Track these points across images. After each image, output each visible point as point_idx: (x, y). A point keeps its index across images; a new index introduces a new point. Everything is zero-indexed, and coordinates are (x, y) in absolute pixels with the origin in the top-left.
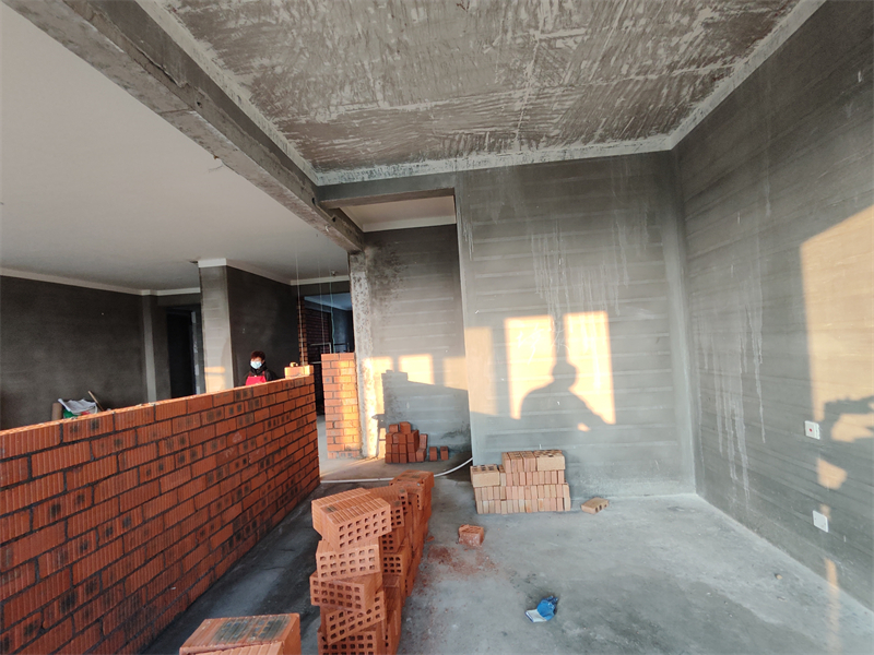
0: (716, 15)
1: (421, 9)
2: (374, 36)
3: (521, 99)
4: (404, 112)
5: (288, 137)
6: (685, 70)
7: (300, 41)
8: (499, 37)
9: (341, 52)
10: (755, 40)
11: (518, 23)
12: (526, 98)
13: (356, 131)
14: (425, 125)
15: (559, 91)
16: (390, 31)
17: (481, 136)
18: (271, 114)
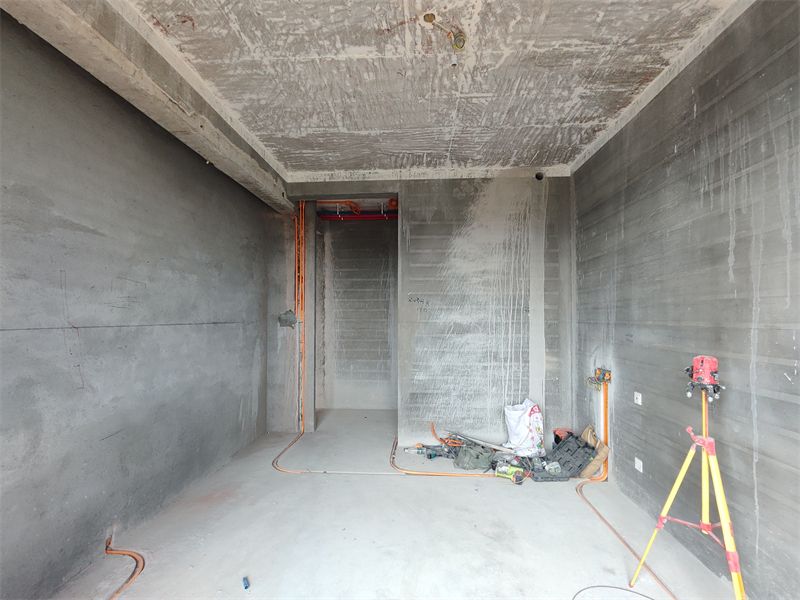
0: (588, 92)
1: (371, 74)
2: (336, 87)
3: (450, 133)
4: (358, 135)
5: (266, 146)
6: (571, 124)
7: (281, 85)
8: (429, 94)
9: (311, 94)
10: (619, 108)
11: (442, 86)
12: (453, 132)
13: (320, 145)
14: (376, 145)
15: (478, 130)
16: (349, 84)
17: (419, 156)
18: (253, 129)
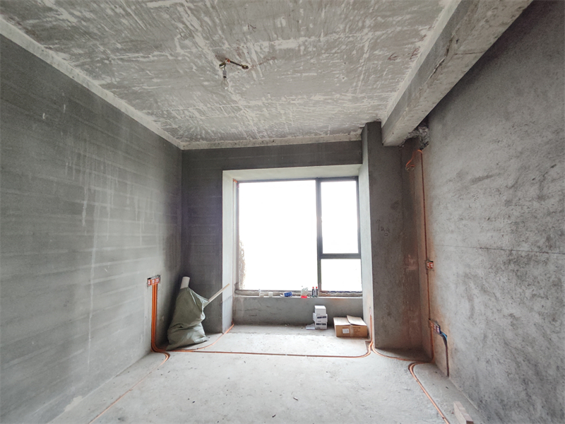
1: (279, 26)
16: (302, 11)
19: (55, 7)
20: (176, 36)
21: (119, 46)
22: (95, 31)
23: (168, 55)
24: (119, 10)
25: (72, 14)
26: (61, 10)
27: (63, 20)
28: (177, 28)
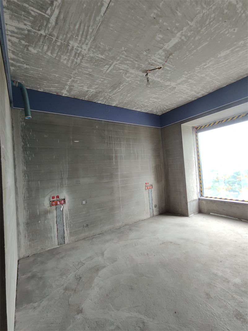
1: (160, 39)
8: (126, 54)
19: (88, 90)
20: (123, 75)
21: (110, 90)
22: (101, 90)
23: (126, 83)
24: (102, 80)
25: (92, 89)
26: (90, 89)
27: (92, 92)
28: (121, 73)
